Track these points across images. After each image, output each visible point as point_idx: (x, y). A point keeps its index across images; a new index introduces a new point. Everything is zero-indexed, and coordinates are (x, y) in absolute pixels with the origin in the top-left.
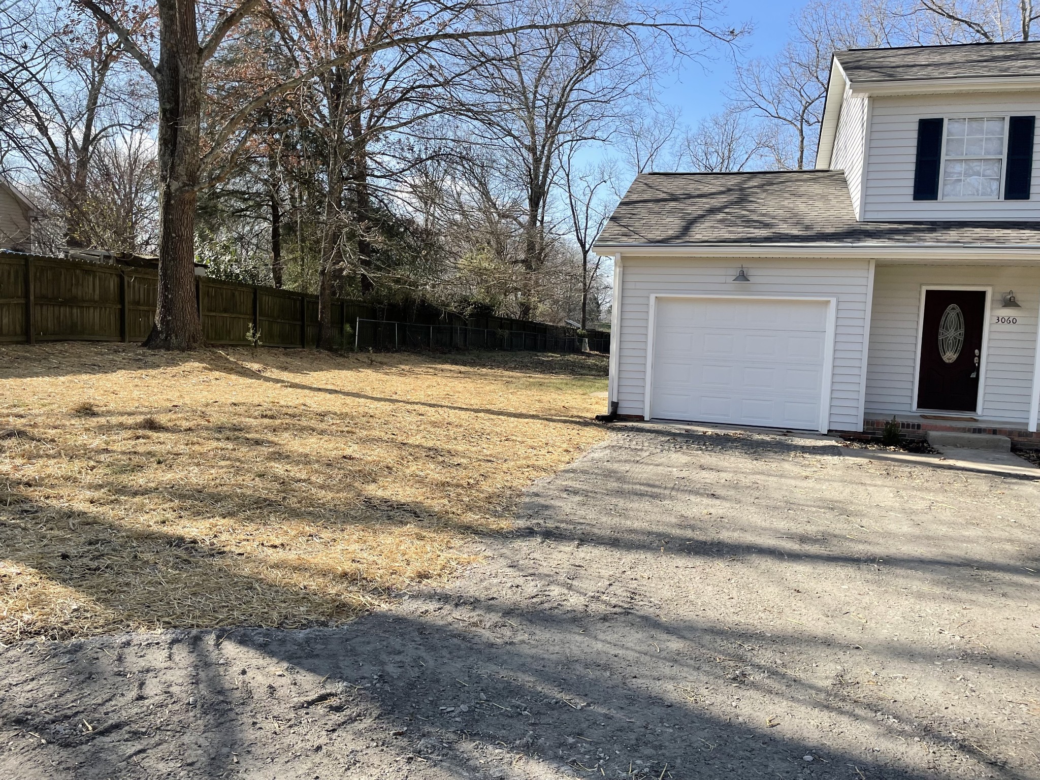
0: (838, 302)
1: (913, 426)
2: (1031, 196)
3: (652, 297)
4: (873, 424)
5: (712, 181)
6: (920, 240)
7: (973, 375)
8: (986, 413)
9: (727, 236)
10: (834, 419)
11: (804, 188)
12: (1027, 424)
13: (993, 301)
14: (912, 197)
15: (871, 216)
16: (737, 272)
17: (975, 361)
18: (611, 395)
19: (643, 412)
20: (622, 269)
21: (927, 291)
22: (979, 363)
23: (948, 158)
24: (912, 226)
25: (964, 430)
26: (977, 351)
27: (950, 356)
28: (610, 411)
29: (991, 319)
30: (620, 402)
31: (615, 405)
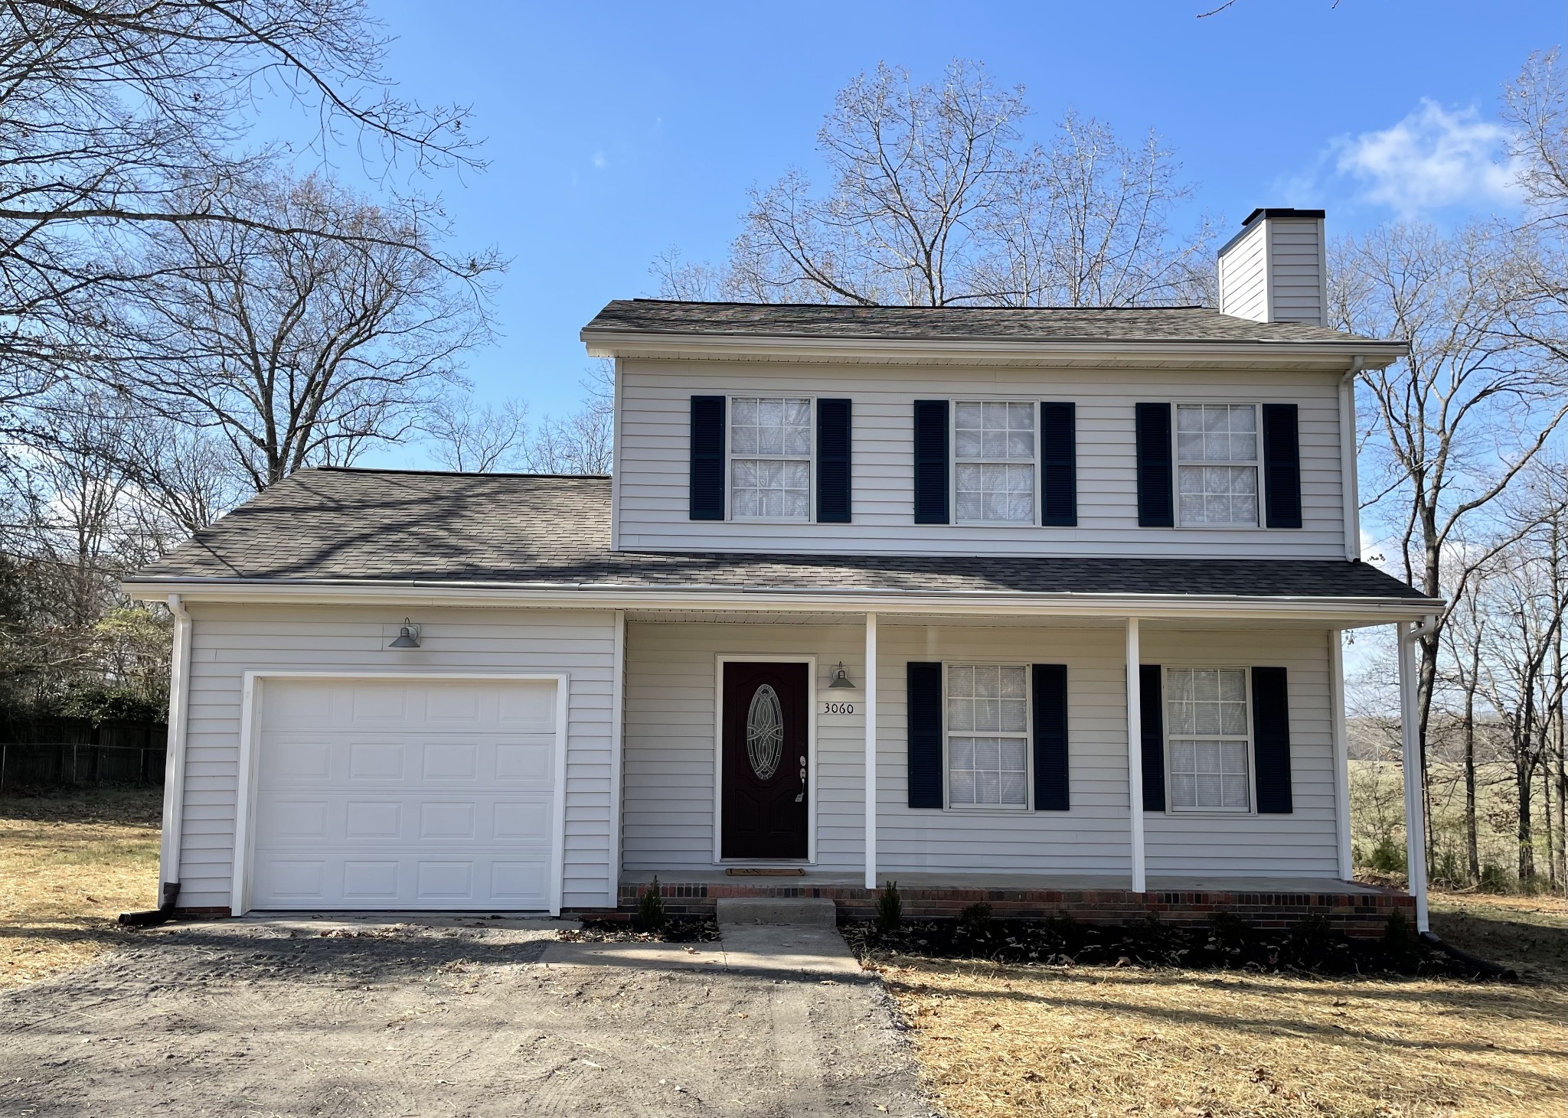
0: (570, 682)
1: (696, 890)
2: (853, 517)
3: (249, 677)
4: (633, 892)
5: (420, 485)
6: (689, 579)
7: (799, 799)
8: (822, 860)
9: (387, 568)
10: (571, 888)
11: (559, 499)
12: (862, 875)
13: (818, 678)
14: (688, 515)
15: (630, 543)
16: (395, 632)
17: (801, 775)
18: (164, 870)
19: (230, 900)
20: (188, 625)
21: (725, 664)
22: (807, 779)
23: (735, 456)
24: (687, 559)
25: (771, 893)
26: (802, 759)
27: (764, 766)
28: (163, 902)
29: (817, 707)
30: (183, 882)
31: (172, 891)
